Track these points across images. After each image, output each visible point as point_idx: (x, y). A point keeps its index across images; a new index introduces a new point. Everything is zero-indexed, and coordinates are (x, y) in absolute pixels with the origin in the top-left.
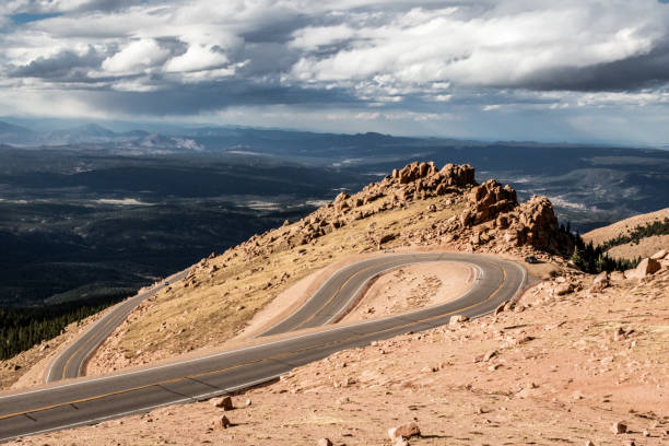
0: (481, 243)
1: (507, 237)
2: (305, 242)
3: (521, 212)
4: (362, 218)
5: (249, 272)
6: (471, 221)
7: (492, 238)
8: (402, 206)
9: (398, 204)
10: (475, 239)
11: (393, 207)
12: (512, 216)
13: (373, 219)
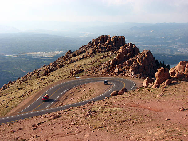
0: (119, 72)
1: (131, 69)
2: (45, 75)
3: (137, 58)
4: (72, 62)
5: (17, 90)
6: (115, 62)
7: (124, 70)
8: (90, 56)
9: (89, 55)
10: (116, 71)
11: (87, 57)
12: (134, 60)
13: (76, 63)
